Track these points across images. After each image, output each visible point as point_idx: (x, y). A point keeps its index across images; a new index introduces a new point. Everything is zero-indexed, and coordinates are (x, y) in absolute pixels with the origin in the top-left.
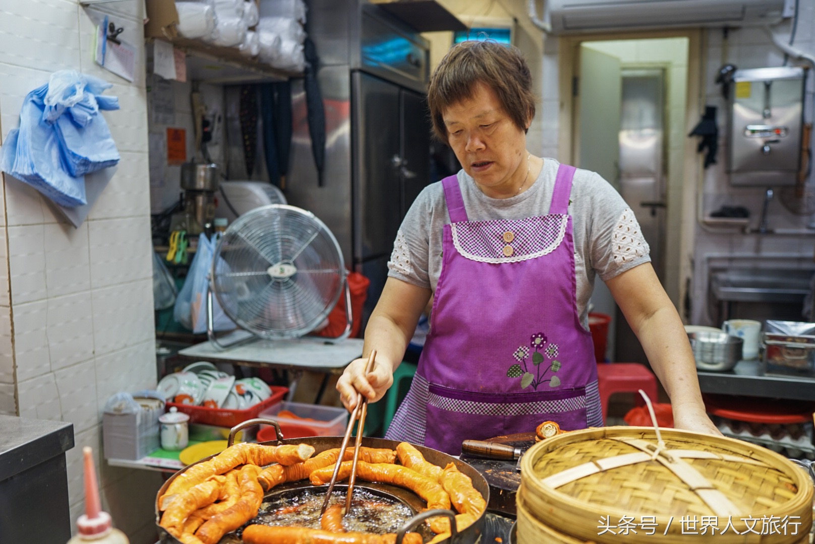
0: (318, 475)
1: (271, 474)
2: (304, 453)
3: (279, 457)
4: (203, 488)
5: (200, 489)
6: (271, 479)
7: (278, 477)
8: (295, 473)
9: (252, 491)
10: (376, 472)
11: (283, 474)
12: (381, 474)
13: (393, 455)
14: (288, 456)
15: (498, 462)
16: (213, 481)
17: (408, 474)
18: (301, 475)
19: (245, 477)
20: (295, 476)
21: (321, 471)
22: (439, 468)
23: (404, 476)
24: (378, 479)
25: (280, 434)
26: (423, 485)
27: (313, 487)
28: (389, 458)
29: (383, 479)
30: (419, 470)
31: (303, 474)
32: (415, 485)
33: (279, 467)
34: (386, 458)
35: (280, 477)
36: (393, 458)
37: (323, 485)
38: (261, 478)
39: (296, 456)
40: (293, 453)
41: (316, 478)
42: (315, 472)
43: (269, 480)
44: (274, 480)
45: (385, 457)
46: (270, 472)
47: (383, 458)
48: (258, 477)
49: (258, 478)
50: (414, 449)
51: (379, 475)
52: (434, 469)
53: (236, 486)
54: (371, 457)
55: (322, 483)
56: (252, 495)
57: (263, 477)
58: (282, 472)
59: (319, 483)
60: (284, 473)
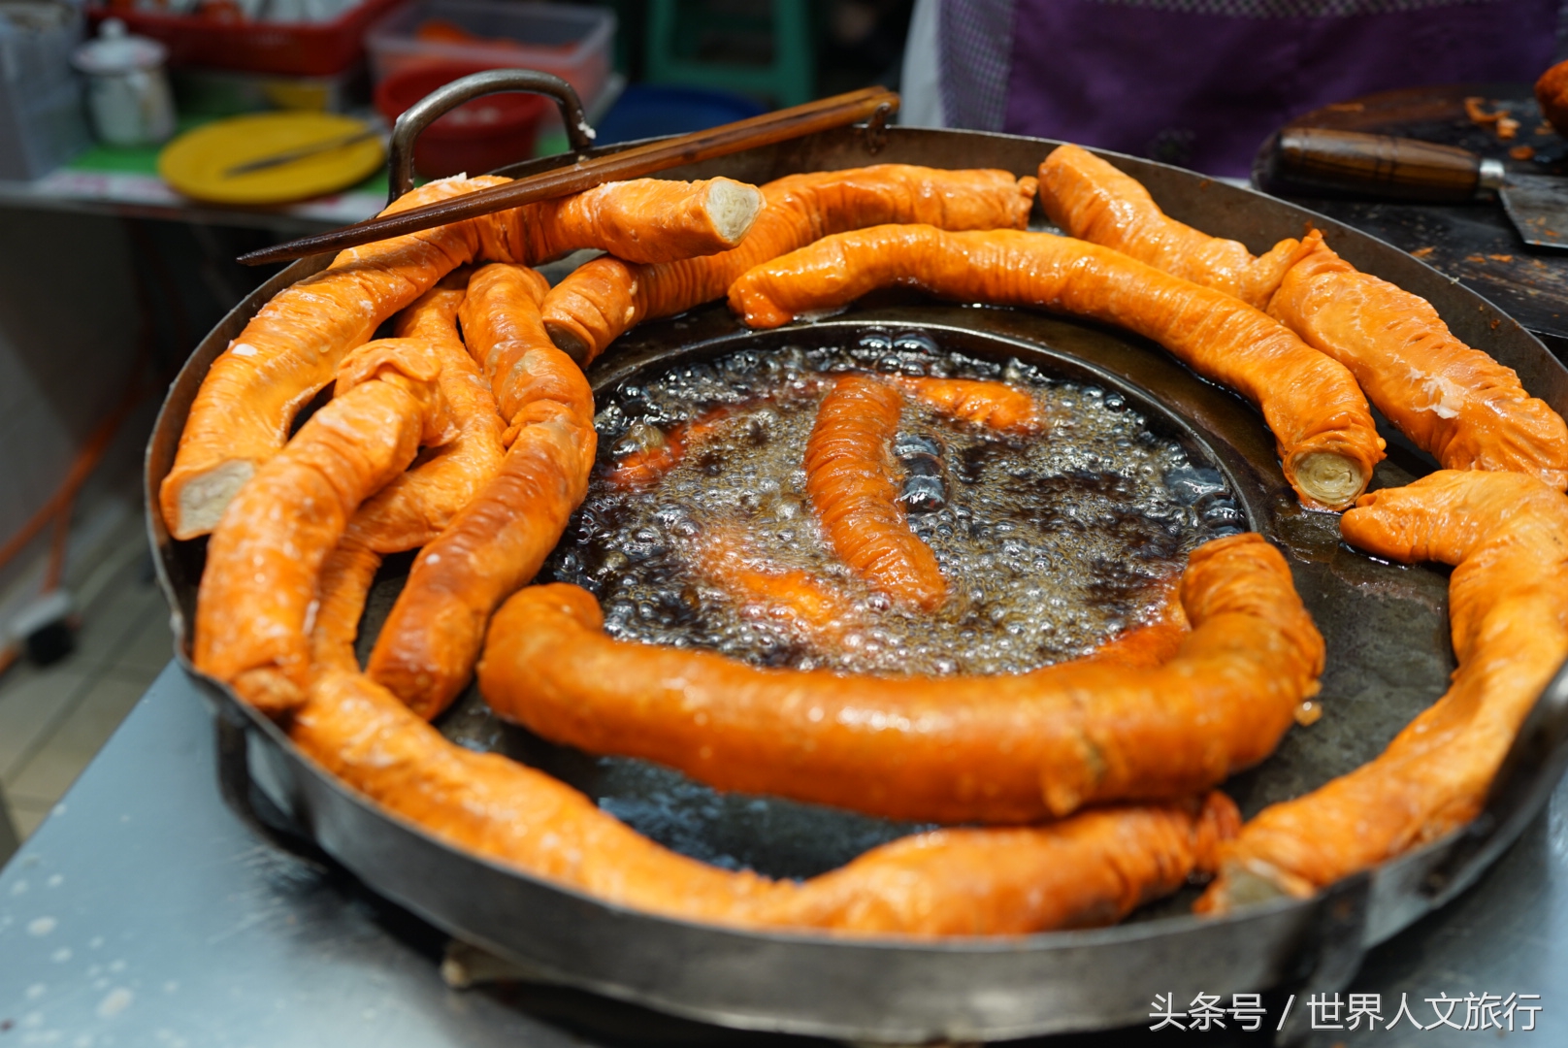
0: (767, 288)
1: (594, 303)
2: (731, 217)
3: (616, 230)
4: (356, 423)
5: (343, 427)
6: (599, 324)
7: (623, 312)
8: (680, 285)
9: (554, 398)
10: (987, 267)
11: (636, 300)
12: (1006, 272)
13: (1025, 194)
14: (661, 230)
15: (1424, 209)
16: (389, 377)
17: (1128, 276)
18: (699, 289)
19: (499, 329)
20: (678, 297)
21: (777, 271)
22: (1236, 247)
23: (1111, 283)
24: (992, 292)
25: (582, 127)
26: (1208, 321)
27: (750, 333)
28: (1010, 206)
29: (1011, 291)
30: (1152, 255)
31: (705, 287)
32: (1167, 322)
33: (616, 271)
34: (1000, 210)
35: (631, 311)
36: (1024, 205)
37: (792, 323)
38: (555, 323)
39: (701, 229)
40: (686, 218)
41: (757, 300)
42: (750, 277)
43: (591, 330)
44: (610, 326)
45: (997, 204)
46: (592, 294)
47: (991, 206)
48: (546, 317)
49: (545, 324)
50: (1115, 172)
51: (997, 277)
52: (1215, 253)
53: (470, 369)
54: (943, 205)
55: (783, 318)
56: (561, 415)
57: (567, 319)
58: (633, 289)
59: (771, 317)
60: (639, 292)
